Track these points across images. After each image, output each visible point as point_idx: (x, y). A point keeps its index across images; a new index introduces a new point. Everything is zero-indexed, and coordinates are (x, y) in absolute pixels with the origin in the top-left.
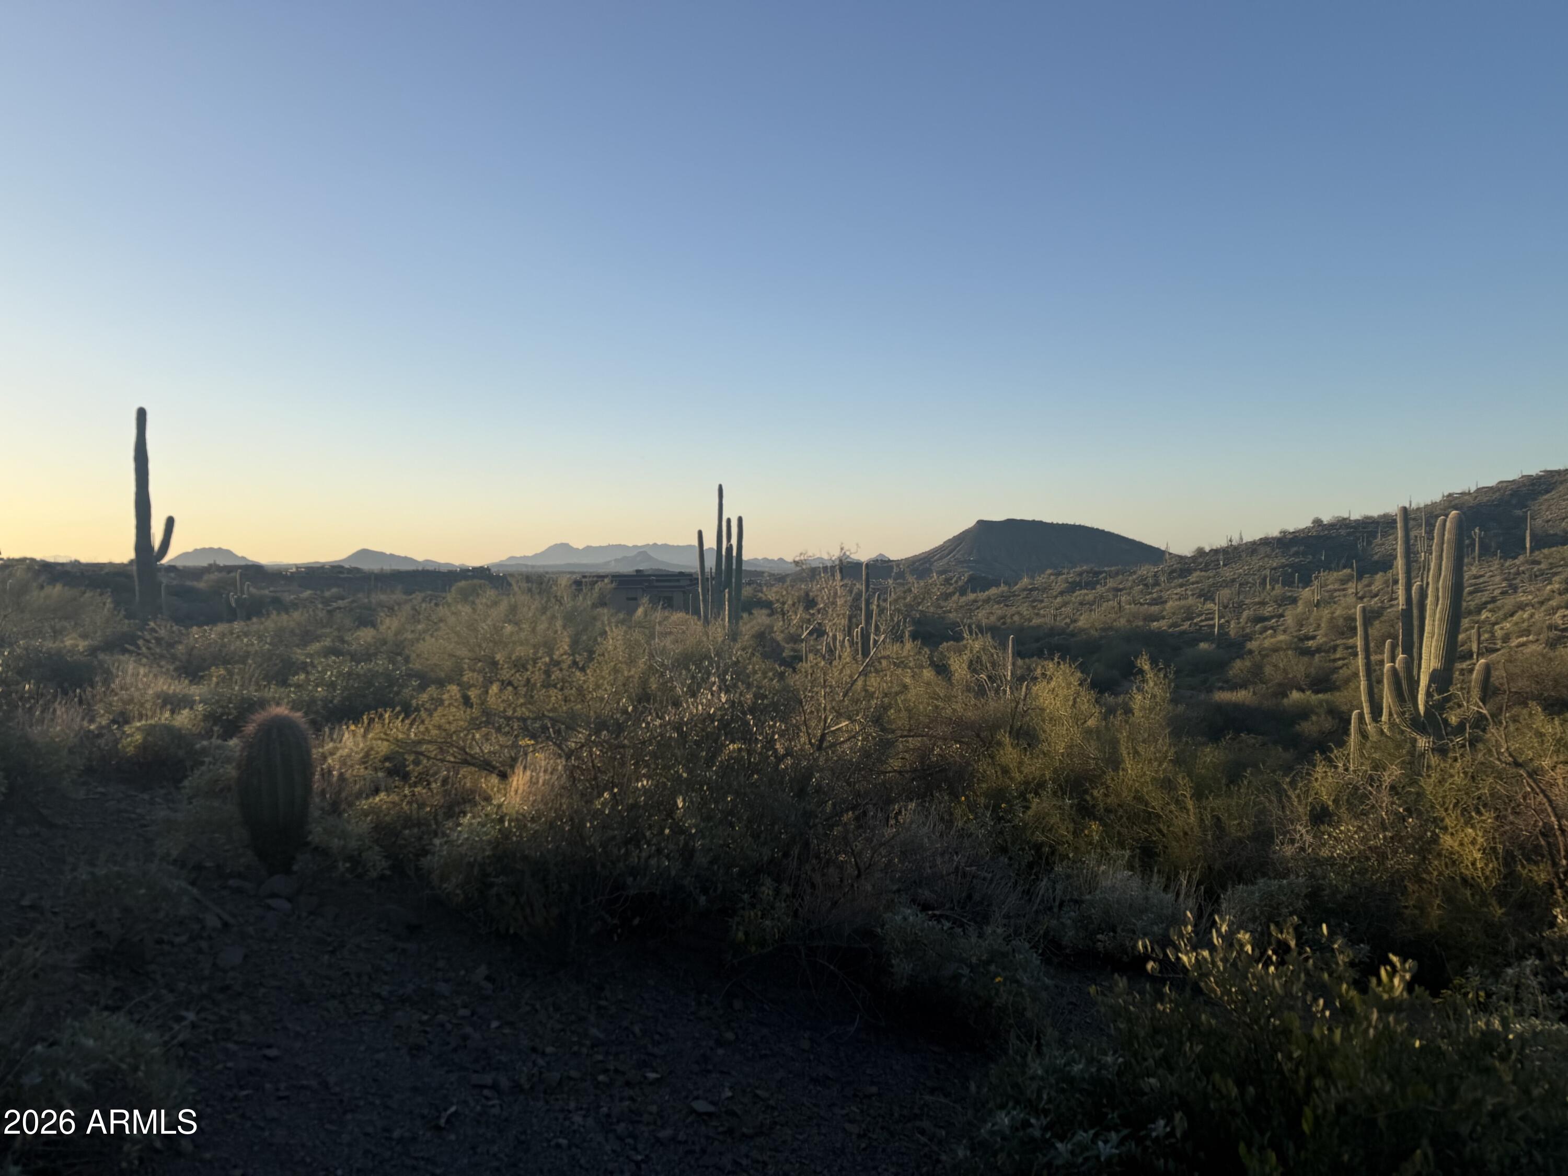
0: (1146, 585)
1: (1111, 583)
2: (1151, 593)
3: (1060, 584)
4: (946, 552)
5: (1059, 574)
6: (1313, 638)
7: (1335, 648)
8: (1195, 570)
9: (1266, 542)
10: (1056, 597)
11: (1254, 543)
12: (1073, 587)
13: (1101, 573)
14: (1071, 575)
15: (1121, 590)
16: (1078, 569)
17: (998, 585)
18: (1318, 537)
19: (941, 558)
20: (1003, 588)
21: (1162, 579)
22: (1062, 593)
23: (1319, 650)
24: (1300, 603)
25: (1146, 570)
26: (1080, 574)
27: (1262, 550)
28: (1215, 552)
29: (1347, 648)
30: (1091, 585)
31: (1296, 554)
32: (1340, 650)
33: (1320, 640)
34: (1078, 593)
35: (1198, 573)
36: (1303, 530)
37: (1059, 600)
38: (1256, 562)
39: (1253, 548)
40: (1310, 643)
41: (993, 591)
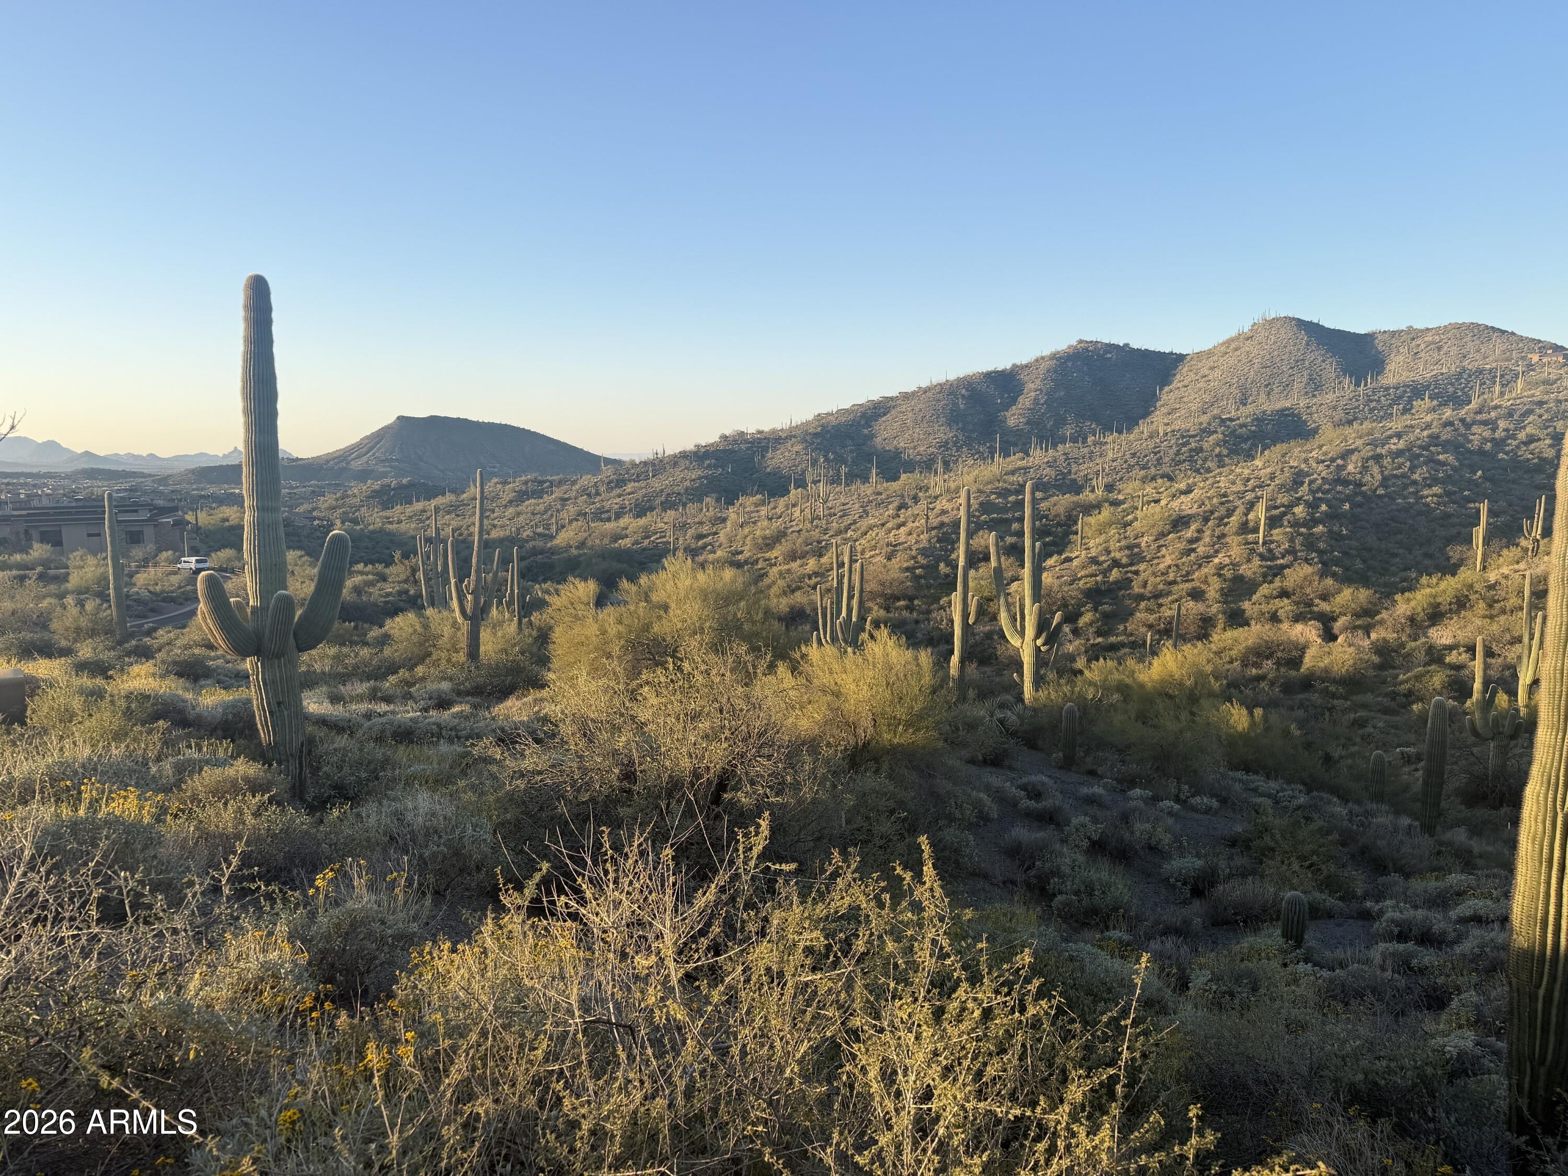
0: (589, 495)
1: (558, 493)
2: (594, 503)
3: (507, 494)
4: (364, 450)
5: (505, 483)
6: (742, 552)
7: (757, 561)
8: (630, 481)
9: (684, 455)
10: (506, 506)
11: (675, 456)
12: (522, 497)
13: (545, 482)
14: (517, 484)
15: (567, 499)
16: (523, 478)
17: (444, 494)
18: (725, 451)
19: (358, 457)
20: (449, 498)
21: (602, 489)
22: (511, 502)
23: (746, 562)
24: (728, 523)
25: (587, 480)
26: (526, 483)
27: (683, 463)
28: (645, 463)
29: (766, 560)
30: (538, 494)
31: (709, 466)
32: (761, 561)
33: (747, 554)
34: (527, 503)
35: (632, 484)
36: (712, 444)
37: (511, 510)
38: (679, 474)
39: (677, 460)
40: (740, 557)
41: (439, 501)
